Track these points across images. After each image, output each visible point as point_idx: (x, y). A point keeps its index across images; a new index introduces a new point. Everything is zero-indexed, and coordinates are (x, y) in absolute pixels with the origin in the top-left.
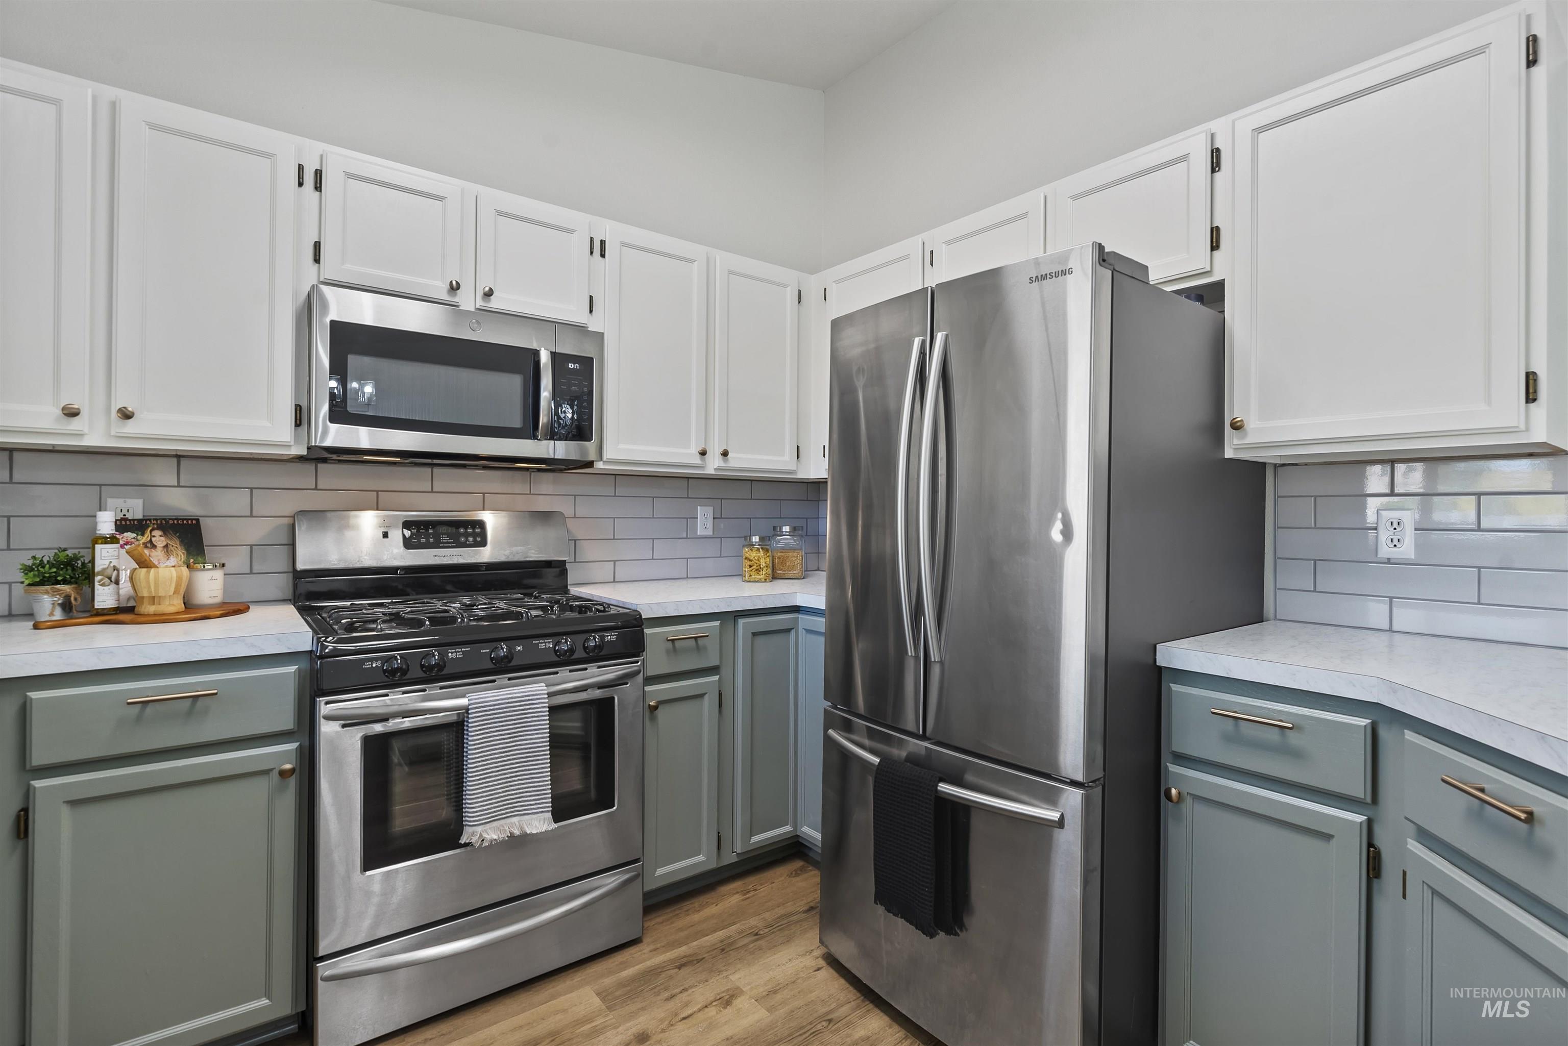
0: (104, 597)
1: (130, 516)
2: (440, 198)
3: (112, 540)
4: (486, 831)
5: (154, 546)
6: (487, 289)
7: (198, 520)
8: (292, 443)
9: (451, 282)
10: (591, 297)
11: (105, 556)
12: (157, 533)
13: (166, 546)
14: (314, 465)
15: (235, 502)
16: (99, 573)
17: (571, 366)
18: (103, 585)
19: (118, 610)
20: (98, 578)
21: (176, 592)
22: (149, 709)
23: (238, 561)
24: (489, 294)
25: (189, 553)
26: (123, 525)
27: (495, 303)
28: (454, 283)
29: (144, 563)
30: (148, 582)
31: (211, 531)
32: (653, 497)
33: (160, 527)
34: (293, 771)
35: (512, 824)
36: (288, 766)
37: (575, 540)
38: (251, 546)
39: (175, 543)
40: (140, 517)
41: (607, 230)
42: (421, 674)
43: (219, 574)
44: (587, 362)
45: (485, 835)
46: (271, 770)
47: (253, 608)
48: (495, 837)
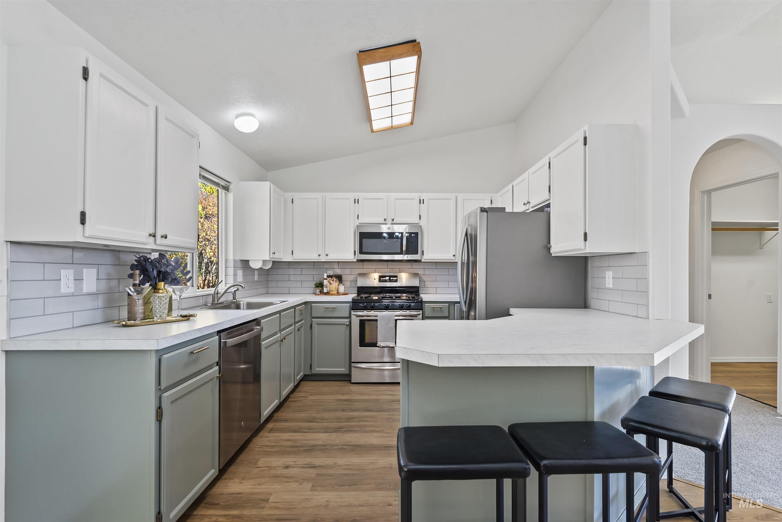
0: (325, 290)
1: (331, 275)
2: (382, 199)
3: (327, 279)
4: (381, 343)
5: (334, 281)
6: (393, 219)
7: (341, 275)
8: (354, 259)
9: (385, 218)
10: (420, 215)
11: (325, 282)
12: (334, 278)
13: (336, 281)
14: (362, 263)
15: (348, 271)
16: (324, 285)
17: (413, 235)
18: (325, 288)
19: (327, 293)
20: (324, 286)
21: (335, 290)
22: (327, 309)
23: (348, 284)
24: (393, 220)
25: (340, 282)
26: (328, 276)
27: (395, 222)
28: (385, 219)
29: (330, 284)
30: (331, 287)
31: (344, 278)
32: (448, 269)
33: (335, 277)
34: (348, 325)
35: (387, 344)
36: (348, 324)
37: (424, 281)
38: (351, 281)
39: (337, 280)
40: (332, 275)
41: (424, 196)
42: (370, 308)
43: (343, 287)
44: (417, 234)
45: (381, 344)
46: (345, 324)
47: (349, 294)
48: (383, 345)
